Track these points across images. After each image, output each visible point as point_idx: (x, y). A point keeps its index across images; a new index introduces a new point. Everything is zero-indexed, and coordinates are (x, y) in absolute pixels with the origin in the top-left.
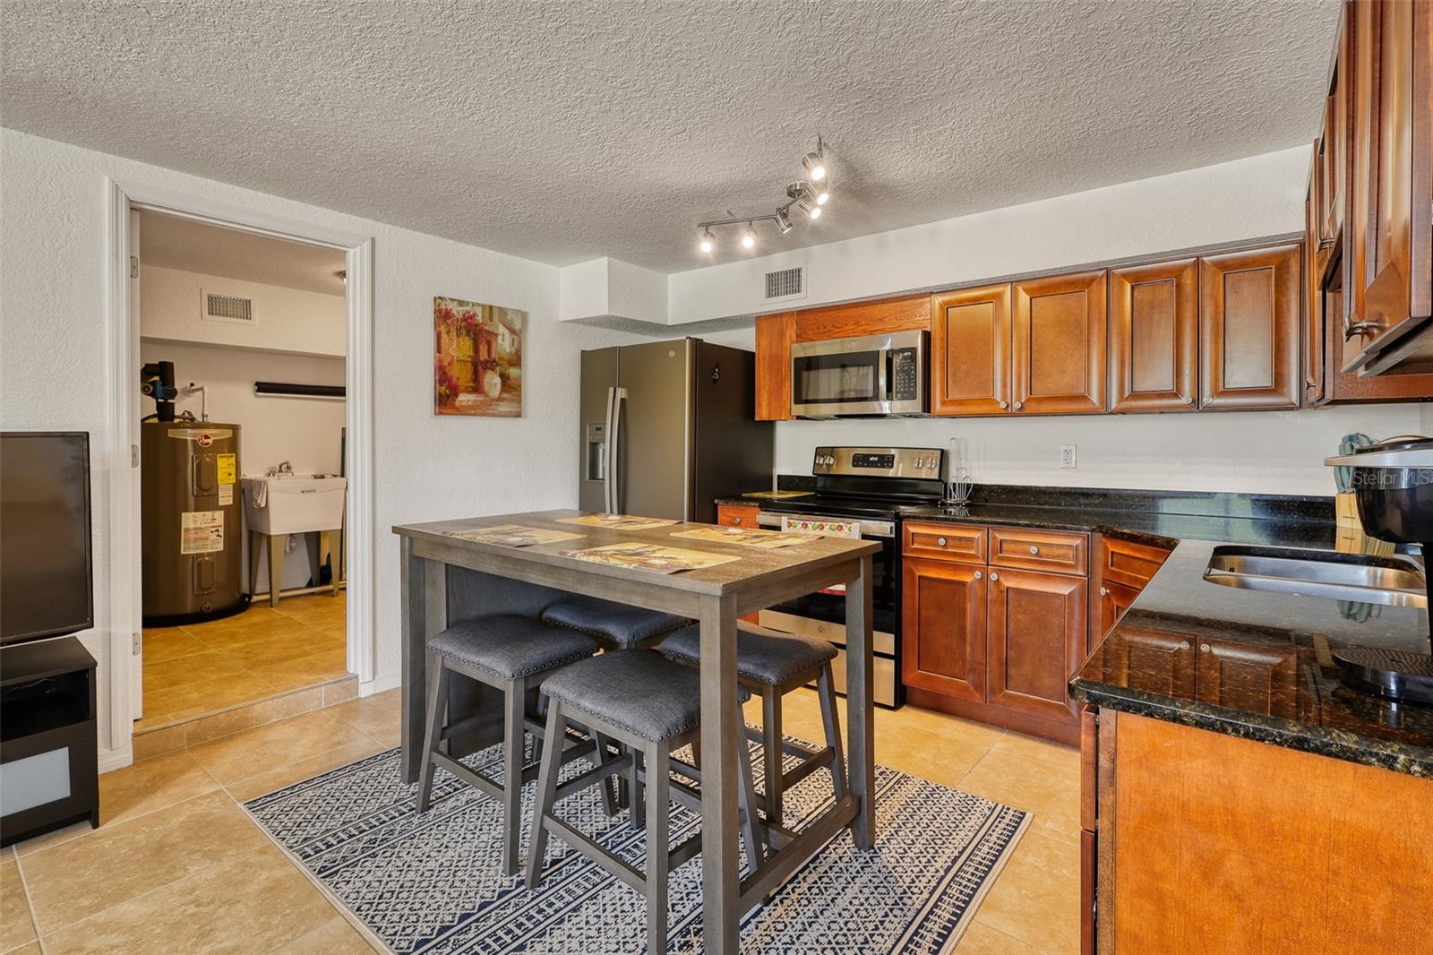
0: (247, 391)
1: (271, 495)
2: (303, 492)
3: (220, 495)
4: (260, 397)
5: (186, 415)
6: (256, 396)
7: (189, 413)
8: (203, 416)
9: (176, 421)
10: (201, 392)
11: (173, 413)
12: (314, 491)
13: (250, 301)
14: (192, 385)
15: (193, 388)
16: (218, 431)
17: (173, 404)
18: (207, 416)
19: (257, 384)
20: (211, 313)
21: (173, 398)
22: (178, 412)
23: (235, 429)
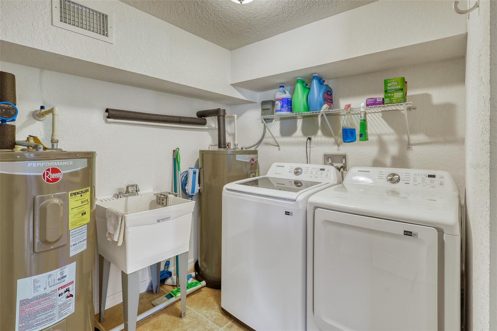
0: (98, 116)
1: (129, 230)
2: (158, 221)
3: (71, 244)
4: (110, 123)
5: (32, 141)
6: (106, 122)
7: (35, 138)
8: (53, 141)
9: (19, 148)
10: (51, 114)
11: (14, 138)
12: (168, 218)
13: (107, 16)
14: (42, 108)
15: (43, 111)
16: (71, 162)
17: (13, 127)
18: (57, 142)
19: (107, 111)
20: (63, 19)
21: (14, 120)
22: (20, 136)
23: (90, 157)
